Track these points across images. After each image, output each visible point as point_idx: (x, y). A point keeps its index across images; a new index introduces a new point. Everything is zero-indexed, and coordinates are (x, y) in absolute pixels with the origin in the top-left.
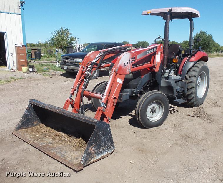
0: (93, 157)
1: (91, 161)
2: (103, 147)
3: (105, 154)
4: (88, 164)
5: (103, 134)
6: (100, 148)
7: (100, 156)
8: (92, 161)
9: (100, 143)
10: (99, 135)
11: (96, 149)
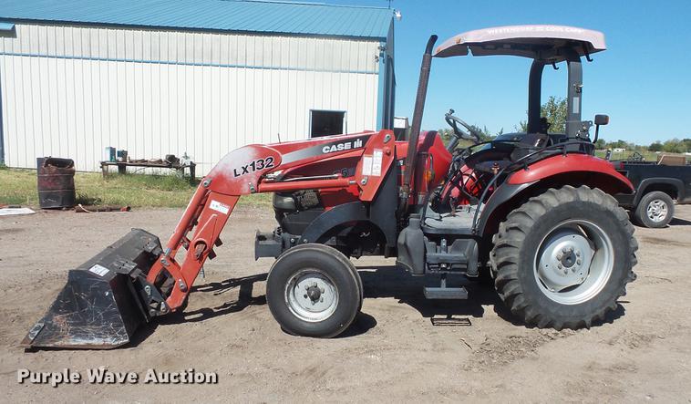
0: (63, 337)
1: (56, 343)
2: (92, 325)
3: (96, 341)
4: (47, 345)
5: (91, 298)
6: (84, 323)
7: (81, 342)
8: (59, 343)
9: (86, 315)
10: (79, 298)
11: (73, 325)
